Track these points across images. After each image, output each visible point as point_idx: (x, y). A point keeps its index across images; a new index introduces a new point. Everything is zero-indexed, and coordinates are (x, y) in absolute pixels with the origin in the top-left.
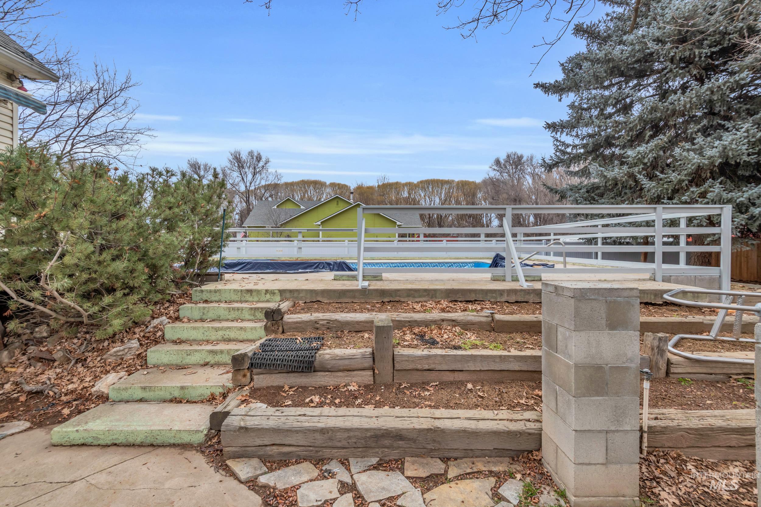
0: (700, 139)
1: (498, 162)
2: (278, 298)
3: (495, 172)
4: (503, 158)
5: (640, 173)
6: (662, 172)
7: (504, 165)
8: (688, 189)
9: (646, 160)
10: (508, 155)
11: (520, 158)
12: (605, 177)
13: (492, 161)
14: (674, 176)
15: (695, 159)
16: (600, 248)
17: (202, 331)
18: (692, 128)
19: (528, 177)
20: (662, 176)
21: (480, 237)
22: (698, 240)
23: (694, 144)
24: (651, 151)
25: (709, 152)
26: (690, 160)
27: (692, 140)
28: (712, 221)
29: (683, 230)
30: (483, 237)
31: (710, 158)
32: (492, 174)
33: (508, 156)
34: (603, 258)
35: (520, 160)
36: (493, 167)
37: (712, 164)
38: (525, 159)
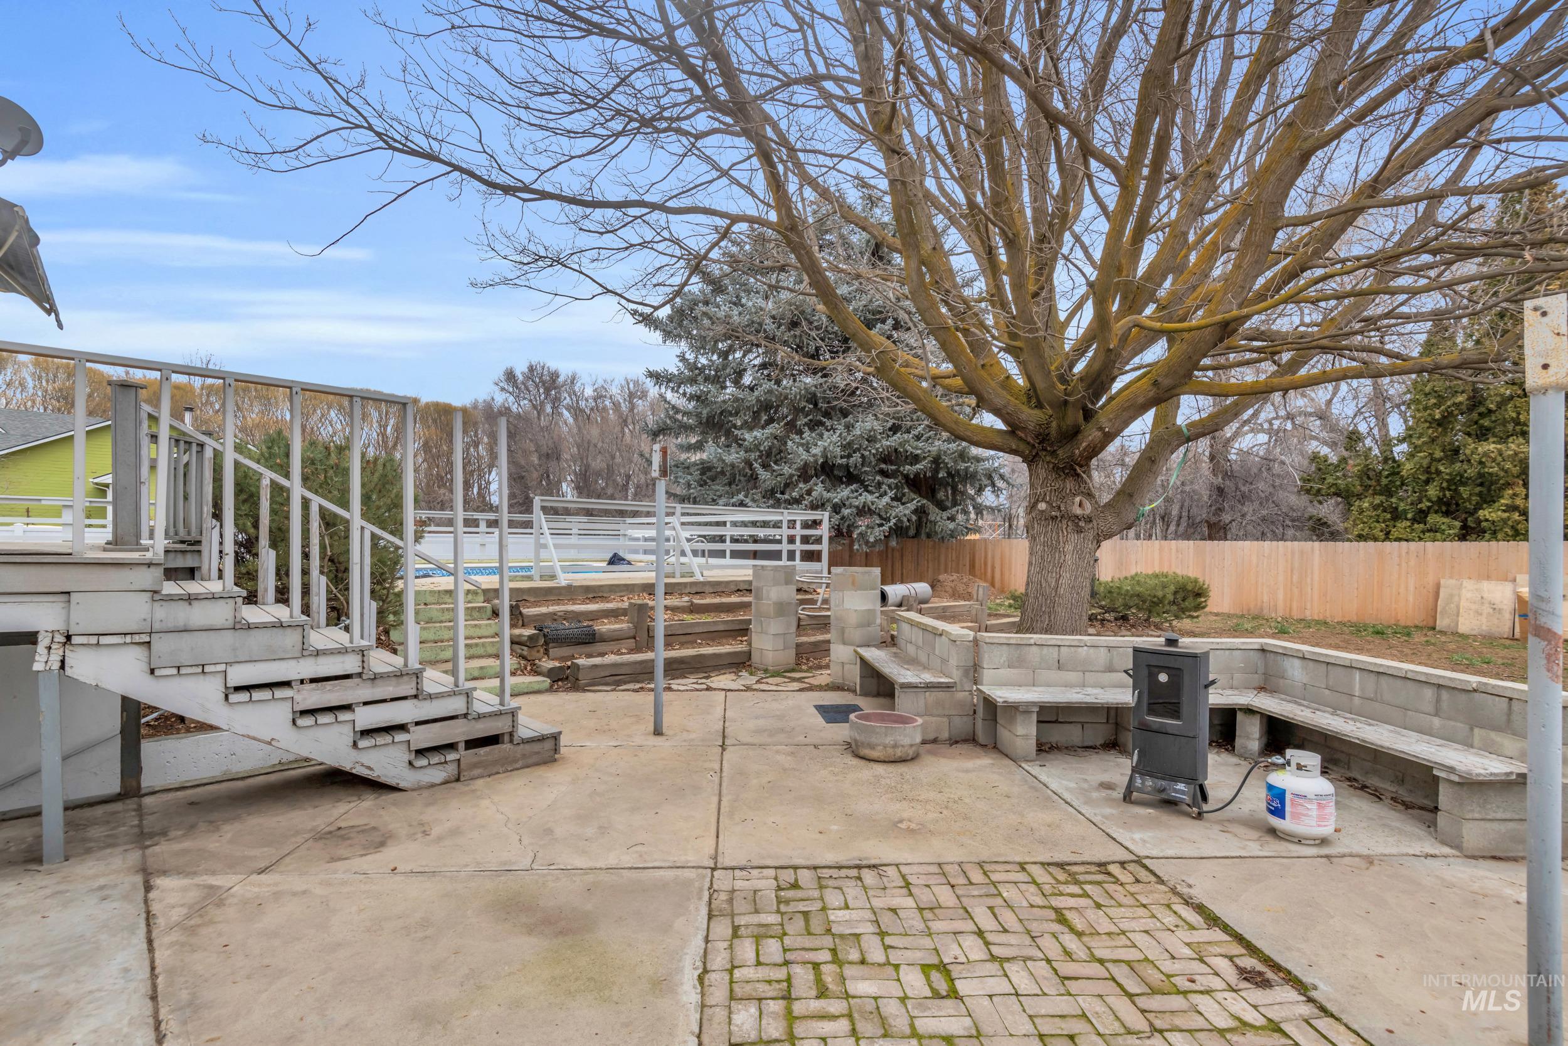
0: (807, 434)
1: (510, 376)
2: (481, 598)
3: (505, 395)
4: (520, 370)
5: (756, 460)
6: (775, 463)
7: (523, 383)
8: (796, 486)
9: (762, 448)
10: (531, 366)
11: (555, 376)
12: (724, 461)
13: (499, 373)
14: (786, 470)
15: (805, 456)
16: (728, 546)
17: (432, 631)
18: (802, 421)
19: (566, 413)
20: (776, 467)
21: (477, 526)
22: (805, 540)
23: (802, 438)
24: (767, 438)
25: (814, 451)
26: (799, 456)
27: (800, 433)
28: (816, 524)
29: (798, 532)
30: (483, 525)
31: (814, 456)
32: (500, 398)
33: (531, 369)
34: (732, 557)
35: (554, 381)
36: (501, 384)
37: (816, 461)
38: (561, 379)
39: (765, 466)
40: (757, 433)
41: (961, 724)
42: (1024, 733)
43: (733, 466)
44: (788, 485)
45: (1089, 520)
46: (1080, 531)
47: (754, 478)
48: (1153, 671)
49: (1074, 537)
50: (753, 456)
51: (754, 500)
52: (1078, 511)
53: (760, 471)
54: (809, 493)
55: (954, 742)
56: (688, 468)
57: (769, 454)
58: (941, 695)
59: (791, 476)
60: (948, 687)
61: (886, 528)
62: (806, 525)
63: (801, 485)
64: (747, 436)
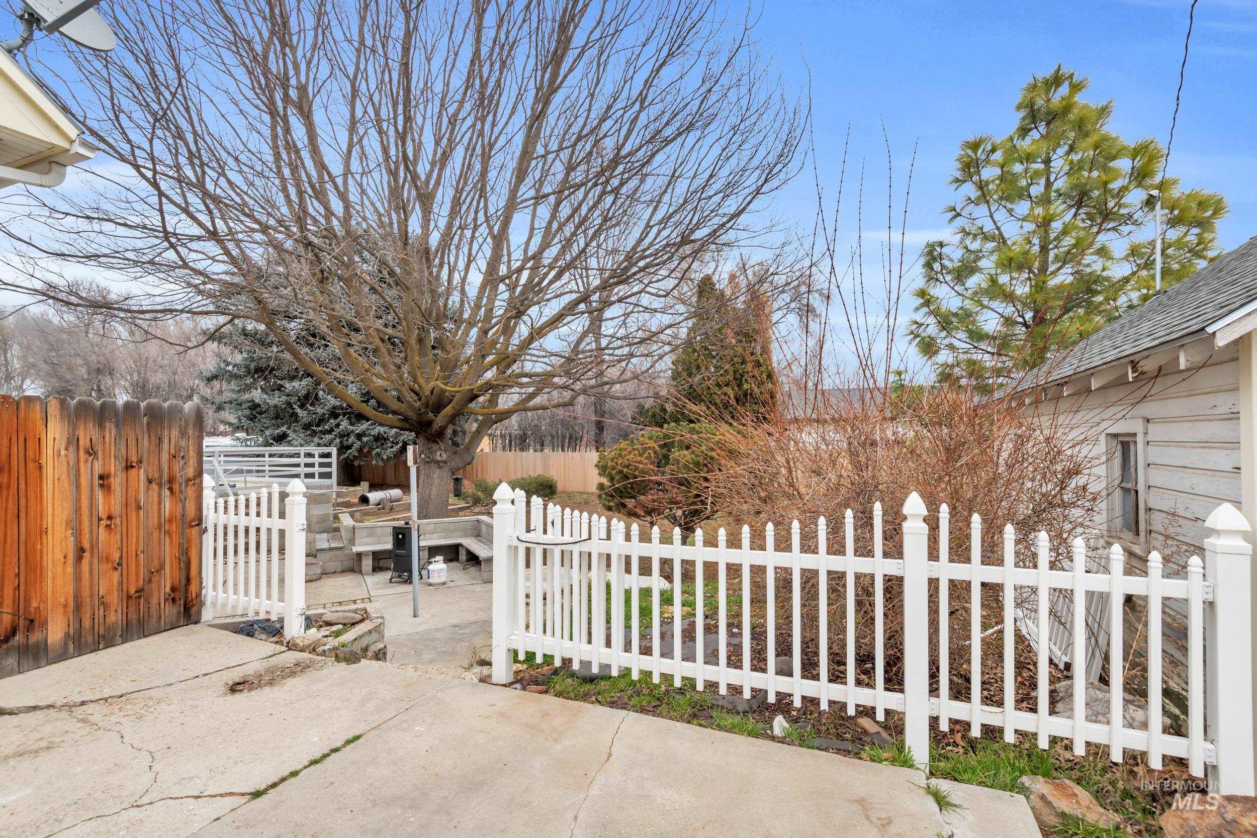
6: (311, 405)
8: (328, 421)
9: (300, 395)
12: (268, 403)
20: (311, 408)
39: (302, 406)
40: (296, 384)
41: (347, 564)
42: (367, 563)
43: (276, 406)
44: (322, 421)
45: (445, 462)
46: (440, 468)
47: (294, 415)
48: (397, 535)
49: (438, 471)
50: (293, 399)
51: (295, 431)
52: (439, 458)
53: (299, 411)
54: (338, 425)
55: (343, 572)
56: (240, 404)
57: (307, 397)
58: (337, 552)
59: (324, 414)
60: (340, 548)
61: (394, 449)
62: (323, 456)
63: (332, 421)
64: (287, 385)
